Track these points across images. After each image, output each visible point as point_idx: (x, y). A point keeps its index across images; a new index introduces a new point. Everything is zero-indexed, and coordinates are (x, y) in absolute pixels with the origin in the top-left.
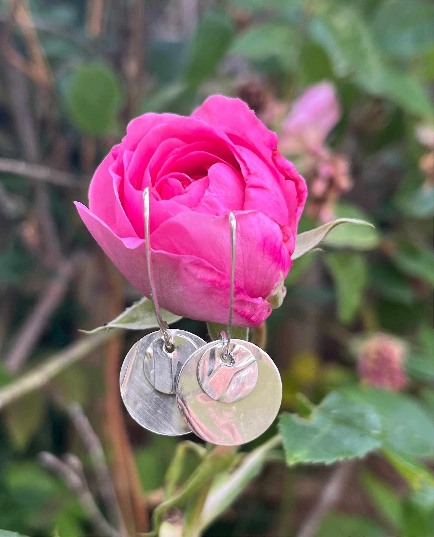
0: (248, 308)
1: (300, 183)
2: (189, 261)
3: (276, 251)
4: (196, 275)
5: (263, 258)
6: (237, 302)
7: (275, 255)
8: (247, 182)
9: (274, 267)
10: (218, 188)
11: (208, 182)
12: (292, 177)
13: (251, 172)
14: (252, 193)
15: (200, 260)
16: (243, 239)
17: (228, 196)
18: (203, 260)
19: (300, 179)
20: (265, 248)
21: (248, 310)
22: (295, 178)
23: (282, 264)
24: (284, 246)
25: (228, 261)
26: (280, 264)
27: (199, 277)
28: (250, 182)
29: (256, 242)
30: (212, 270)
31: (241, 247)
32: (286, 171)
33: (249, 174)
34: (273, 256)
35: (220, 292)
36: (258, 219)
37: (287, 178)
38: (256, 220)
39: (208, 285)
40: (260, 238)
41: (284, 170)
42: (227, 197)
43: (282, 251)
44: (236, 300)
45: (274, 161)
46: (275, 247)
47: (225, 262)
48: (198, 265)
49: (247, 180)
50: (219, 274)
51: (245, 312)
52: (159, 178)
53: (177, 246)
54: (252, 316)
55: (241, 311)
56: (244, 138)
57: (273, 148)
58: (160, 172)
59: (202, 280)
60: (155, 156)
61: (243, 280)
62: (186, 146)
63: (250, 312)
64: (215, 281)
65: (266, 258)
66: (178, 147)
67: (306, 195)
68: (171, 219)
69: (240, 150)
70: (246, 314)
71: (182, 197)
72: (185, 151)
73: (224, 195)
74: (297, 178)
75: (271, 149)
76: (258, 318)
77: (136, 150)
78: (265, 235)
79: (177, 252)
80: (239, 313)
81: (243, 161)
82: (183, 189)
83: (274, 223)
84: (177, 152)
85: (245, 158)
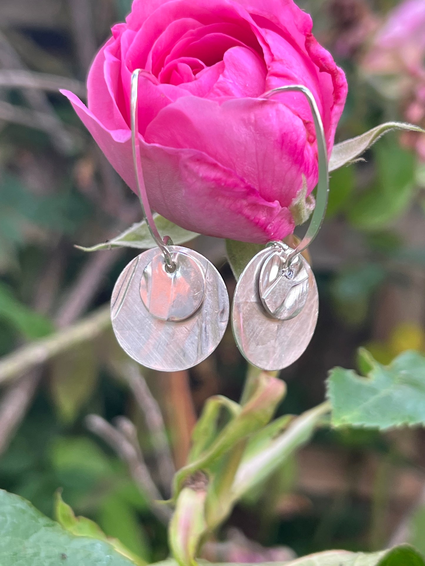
0: (262, 214)
1: (338, 76)
2: (188, 156)
3: (297, 151)
4: (198, 173)
5: (281, 158)
6: (248, 206)
7: (296, 156)
8: (269, 69)
9: (294, 171)
10: (235, 75)
11: (223, 67)
12: (329, 68)
13: (275, 57)
14: (273, 81)
15: (201, 154)
16: (257, 134)
17: (247, 85)
18: (204, 153)
19: (338, 72)
20: (284, 147)
21: (263, 217)
22: (332, 70)
23: (305, 168)
24: (309, 147)
25: (239, 159)
26: (302, 168)
27: (201, 175)
28: (272, 69)
29: (273, 139)
30: (215, 166)
31: (255, 143)
32: (321, 61)
33: (273, 60)
34: (294, 156)
35: (227, 194)
36: (278, 111)
37: (322, 69)
38: (274, 113)
39: (212, 185)
40: (278, 135)
41: (319, 60)
42: (245, 86)
43: (306, 152)
44: (248, 204)
45: (308, 48)
46: (296, 145)
47: (235, 161)
48: (200, 160)
49: (269, 67)
50: (224, 171)
51: (259, 219)
52: (167, 63)
53: (179, 138)
54: (268, 225)
55: (254, 218)
56: (274, 21)
57: (307, 33)
58: (168, 57)
59: (205, 179)
60: (164, 37)
61: (257, 184)
62: (203, 26)
63: (266, 220)
64: (220, 179)
65: (285, 158)
66: (194, 28)
67: (345, 91)
68: (170, 106)
69: (266, 33)
70: (260, 221)
71: (190, 84)
72: (201, 33)
73: (242, 84)
74: (334, 69)
75: (305, 35)
76: (278, 229)
77: (140, 30)
78: (284, 131)
79: (178, 145)
80: (252, 221)
81: (267, 45)
82: (193, 76)
83: (298, 117)
84: (192, 34)
85: (269, 41)
